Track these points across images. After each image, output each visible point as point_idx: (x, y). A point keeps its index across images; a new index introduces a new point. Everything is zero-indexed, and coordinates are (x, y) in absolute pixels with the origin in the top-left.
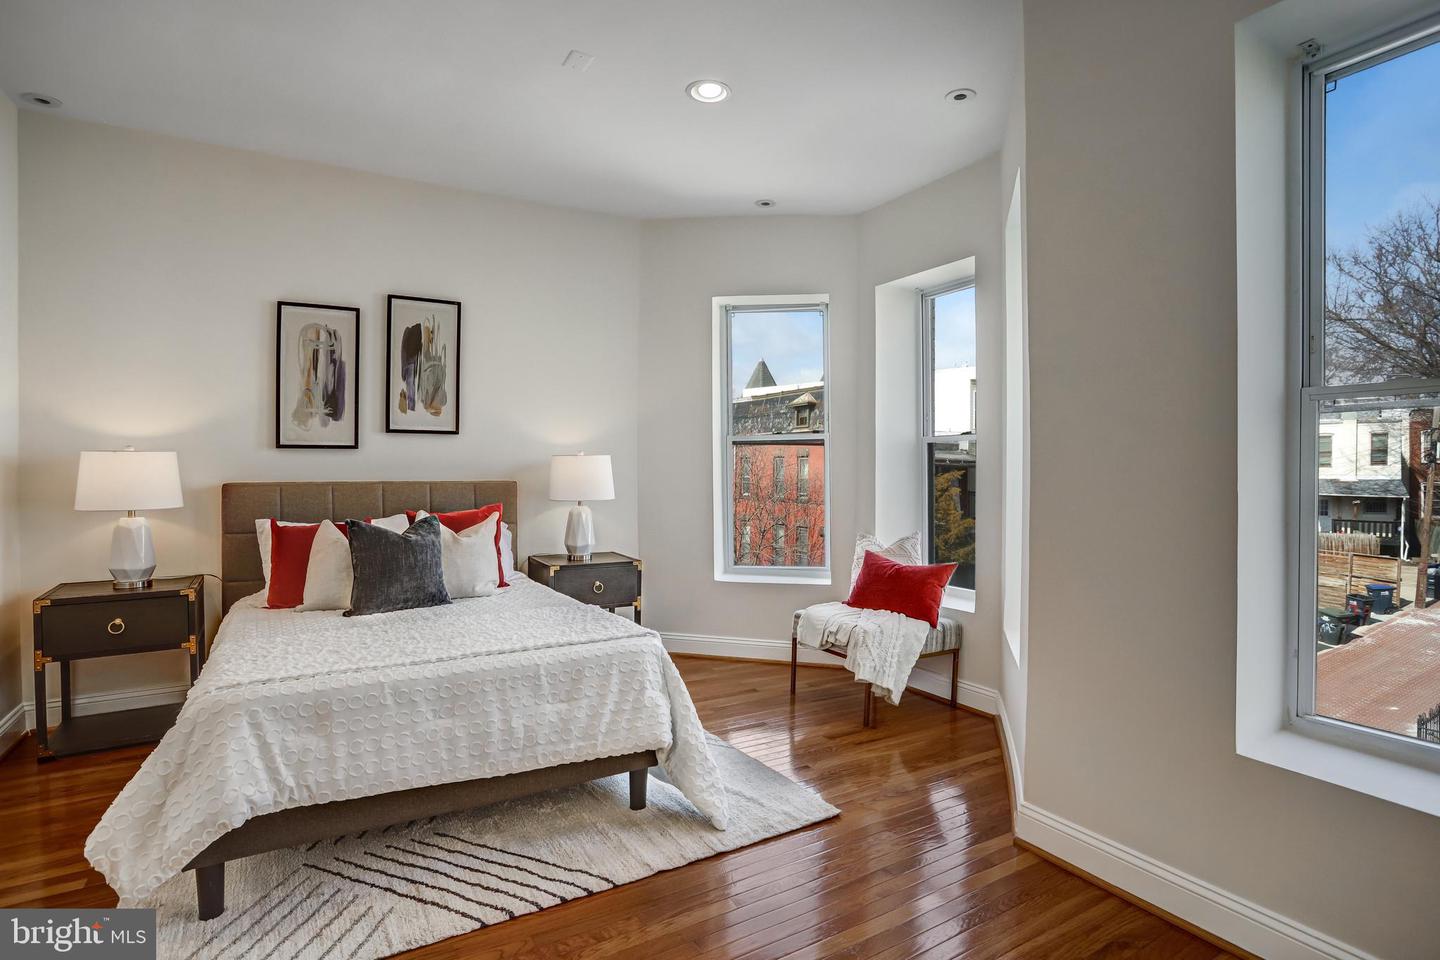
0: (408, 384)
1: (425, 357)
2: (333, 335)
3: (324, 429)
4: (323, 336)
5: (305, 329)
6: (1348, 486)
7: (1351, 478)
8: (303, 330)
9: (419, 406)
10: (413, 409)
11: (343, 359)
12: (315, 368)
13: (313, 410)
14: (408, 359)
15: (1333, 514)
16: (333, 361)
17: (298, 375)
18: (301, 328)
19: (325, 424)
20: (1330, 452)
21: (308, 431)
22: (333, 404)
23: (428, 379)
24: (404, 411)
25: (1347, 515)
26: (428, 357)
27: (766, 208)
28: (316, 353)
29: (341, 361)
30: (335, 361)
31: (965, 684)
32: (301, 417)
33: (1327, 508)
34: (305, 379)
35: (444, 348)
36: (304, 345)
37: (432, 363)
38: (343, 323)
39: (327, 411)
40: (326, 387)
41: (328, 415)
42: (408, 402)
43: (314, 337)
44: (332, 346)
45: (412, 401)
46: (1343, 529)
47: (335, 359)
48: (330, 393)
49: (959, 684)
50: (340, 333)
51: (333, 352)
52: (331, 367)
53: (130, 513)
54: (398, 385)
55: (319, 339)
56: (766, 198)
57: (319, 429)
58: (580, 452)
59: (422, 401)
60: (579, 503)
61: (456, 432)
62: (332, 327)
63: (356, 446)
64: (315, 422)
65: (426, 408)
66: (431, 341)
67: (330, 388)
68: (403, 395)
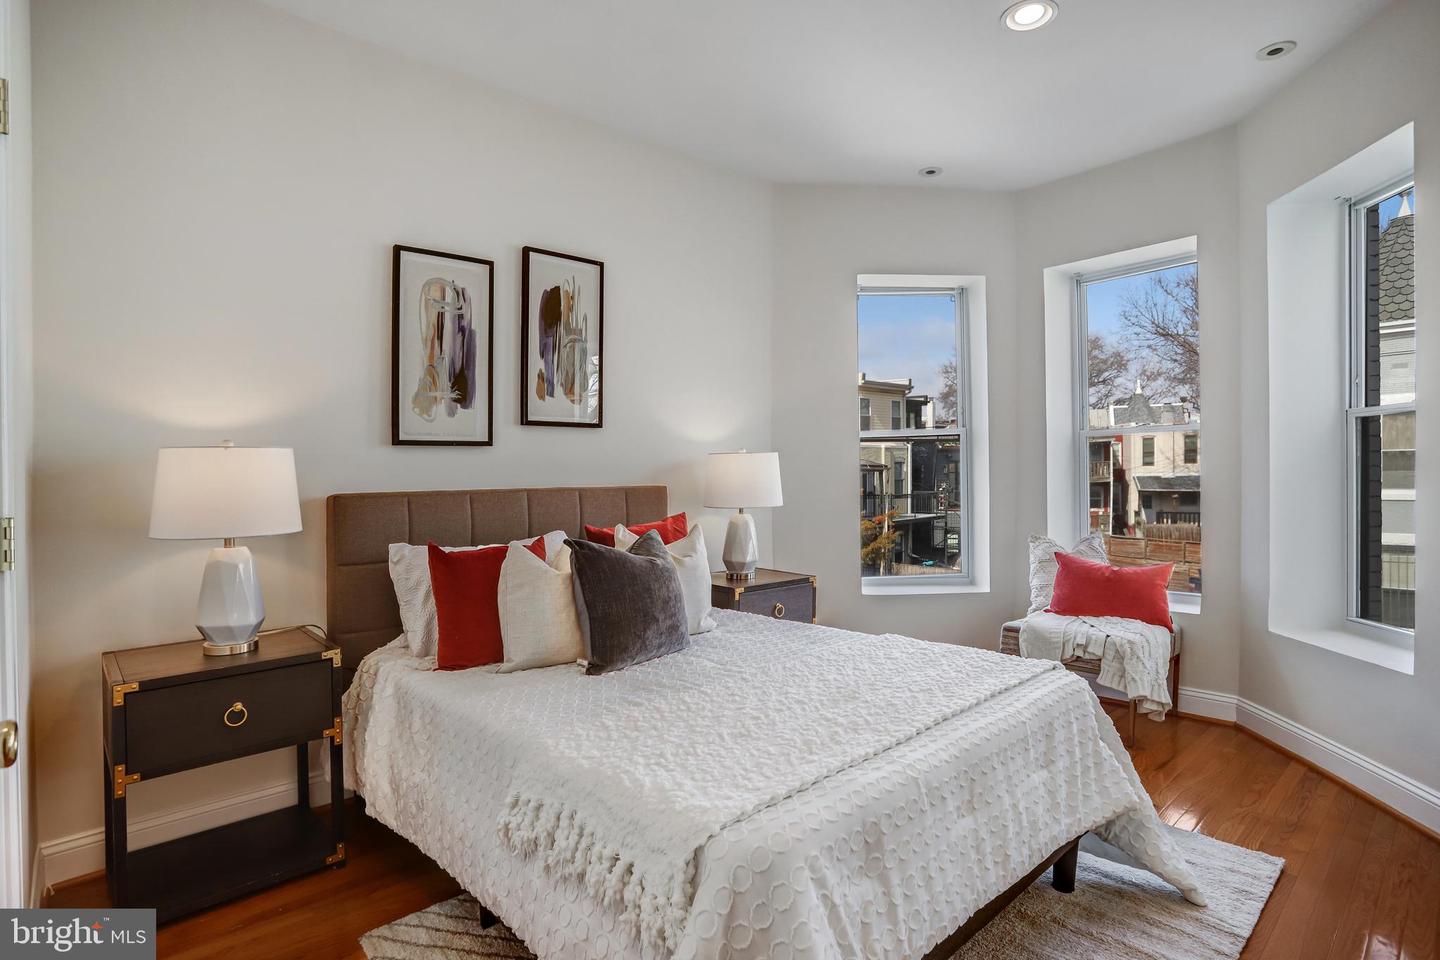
0: (546, 362)
1: (565, 328)
2: (460, 294)
3: (452, 419)
4: (450, 295)
5: (428, 284)
6: (1168, 482)
7: (1169, 475)
8: (424, 286)
9: (559, 390)
10: (552, 395)
11: (473, 327)
12: (440, 338)
13: (438, 394)
14: (546, 332)
15: (1156, 507)
16: (462, 330)
17: (420, 345)
18: (423, 283)
19: (452, 413)
20: (1153, 453)
21: (432, 421)
22: (462, 385)
23: (568, 356)
24: (542, 397)
25: (1166, 508)
26: (569, 330)
27: (931, 176)
28: (441, 316)
29: (471, 331)
30: (464, 331)
31: (1185, 691)
32: (425, 404)
33: (1151, 502)
34: (429, 349)
35: (585, 319)
36: (426, 307)
37: (572, 337)
38: (472, 278)
39: (454, 396)
40: (453, 363)
41: (456, 400)
42: (547, 387)
43: (437, 295)
44: (461, 308)
45: (551, 384)
46: (1165, 520)
47: (463, 327)
48: (457, 371)
49: (1180, 691)
50: (470, 293)
51: (461, 317)
52: (459, 337)
53: (228, 542)
54: (536, 364)
55: (444, 299)
56: (929, 166)
57: (445, 421)
58: (742, 449)
59: (562, 385)
60: (741, 511)
61: (599, 425)
62: (460, 285)
63: (489, 443)
64: (441, 409)
65: (566, 394)
66: (571, 309)
67: (458, 366)
68: (541, 376)
